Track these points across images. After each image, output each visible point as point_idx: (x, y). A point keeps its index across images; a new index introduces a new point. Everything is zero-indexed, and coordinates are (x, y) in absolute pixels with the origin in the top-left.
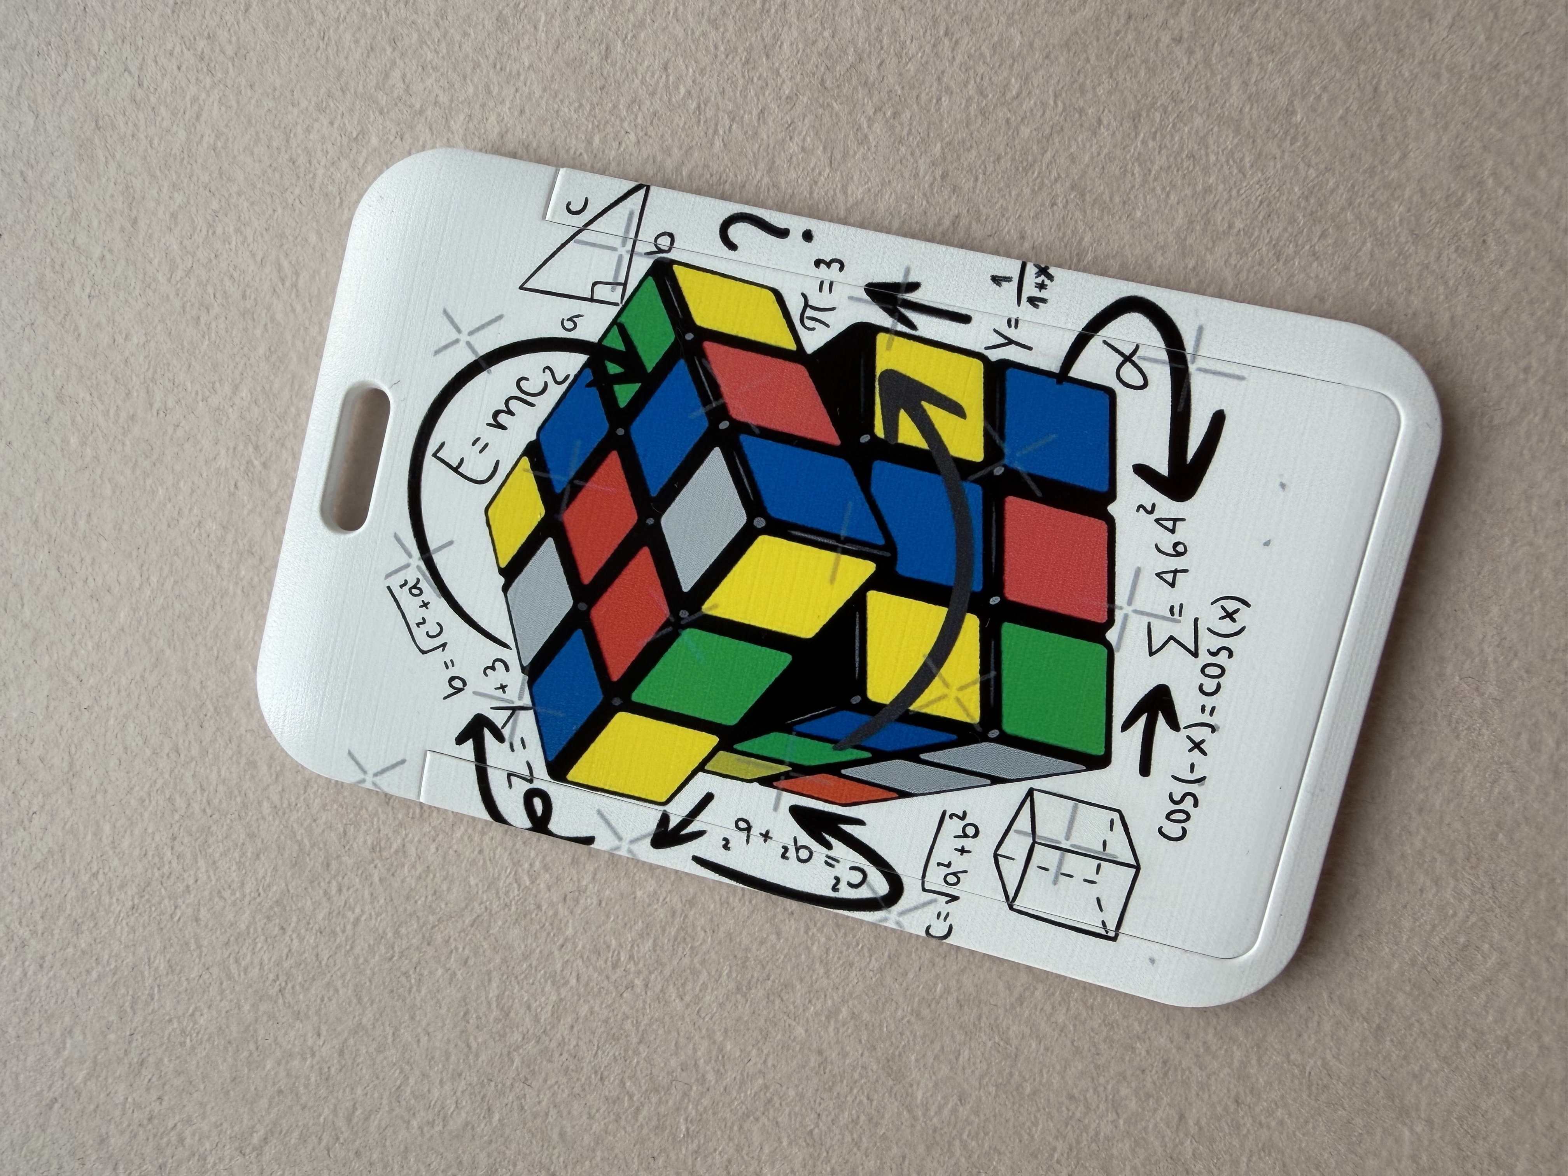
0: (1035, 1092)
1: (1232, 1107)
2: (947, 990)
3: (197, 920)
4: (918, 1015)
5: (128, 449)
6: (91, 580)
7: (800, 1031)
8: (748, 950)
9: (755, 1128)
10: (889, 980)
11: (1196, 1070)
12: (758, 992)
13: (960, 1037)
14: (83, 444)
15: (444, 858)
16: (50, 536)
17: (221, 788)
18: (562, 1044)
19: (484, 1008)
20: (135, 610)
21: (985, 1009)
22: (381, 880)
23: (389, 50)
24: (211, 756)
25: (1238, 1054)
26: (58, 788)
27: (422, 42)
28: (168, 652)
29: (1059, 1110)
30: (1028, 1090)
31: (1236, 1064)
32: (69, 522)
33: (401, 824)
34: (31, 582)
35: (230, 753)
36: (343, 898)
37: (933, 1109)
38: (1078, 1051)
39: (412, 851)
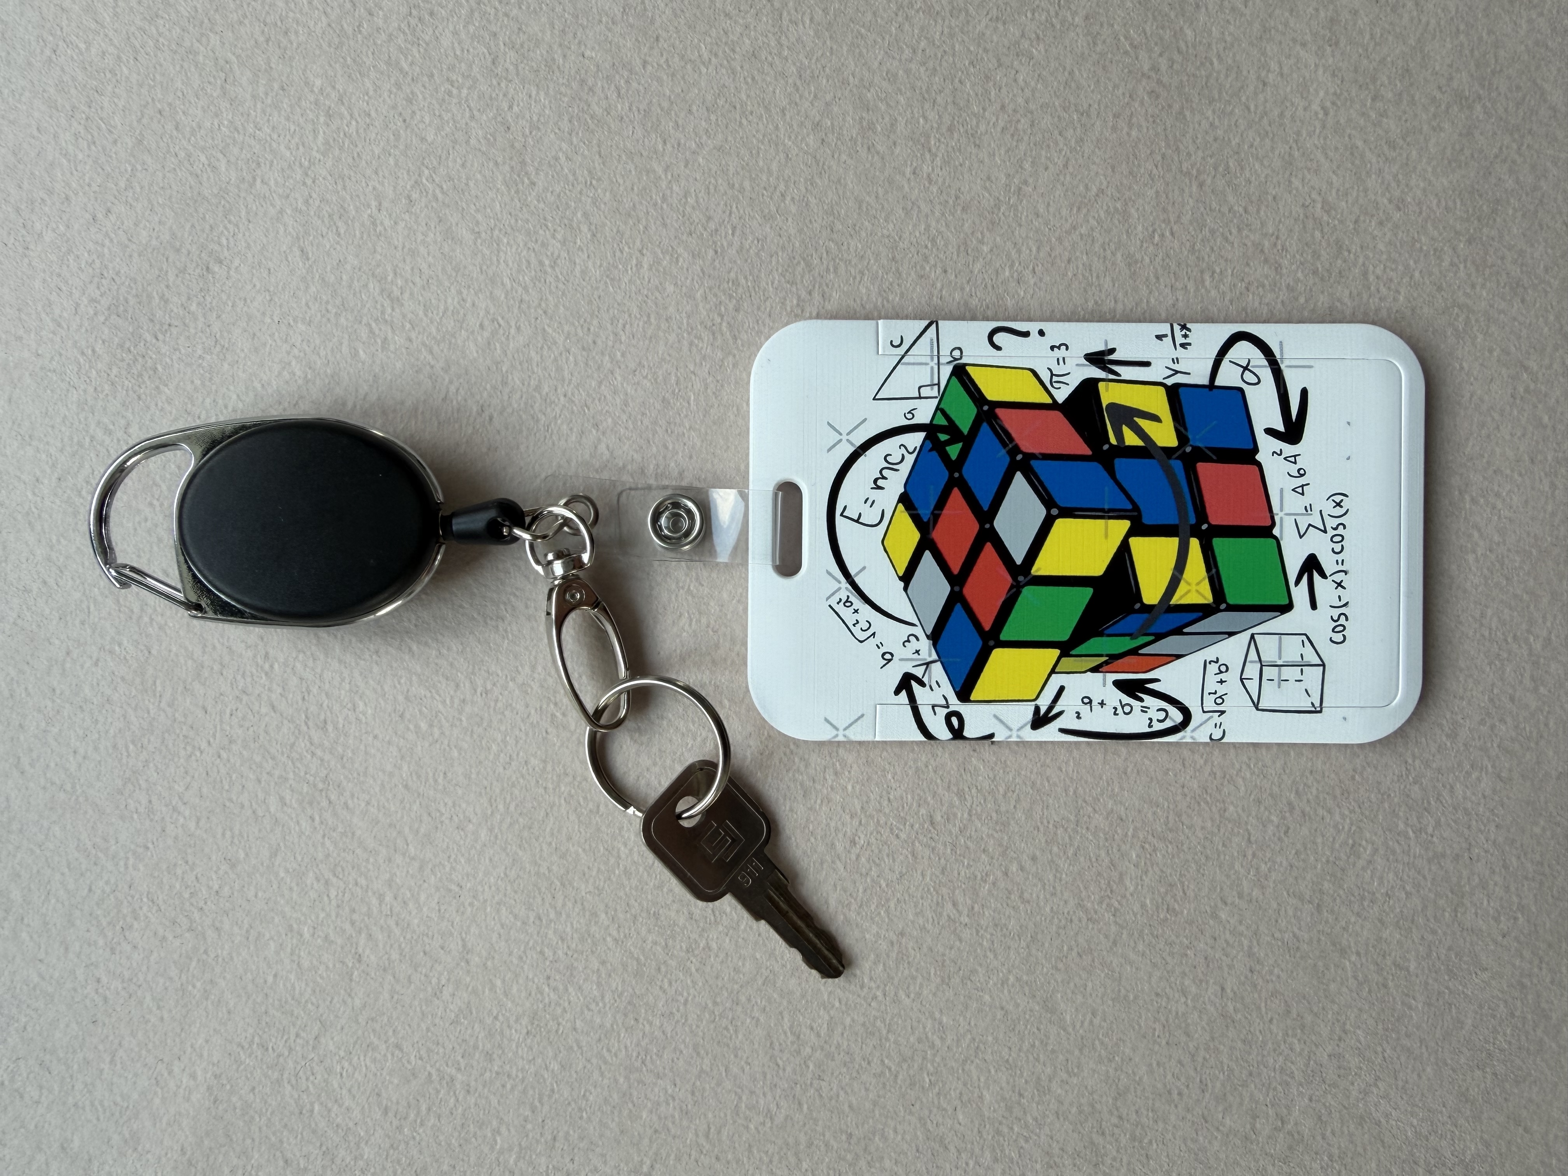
0: (1136, 997)
1: (1250, 975)
2: (1071, 949)
3: (575, 1029)
4: (1057, 969)
5: (465, 723)
6: (455, 817)
7: (987, 998)
8: (944, 955)
9: (972, 1068)
10: (1034, 951)
11: (1224, 958)
12: (956, 980)
13: (1084, 975)
14: (431, 726)
15: (736, 945)
16: (419, 794)
17: (575, 935)
18: (838, 1046)
19: (783, 1037)
20: (491, 830)
21: (1096, 954)
22: (697, 970)
23: (594, 432)
24: (564, 916)
25: (1246, 943)
26: (458, 964)
27: (615, 423)
28: (520, 853)
29: (1152, 1005)
30: (1131, 997)
31: (1246, 948)
32: (431, 780)
33: (703, 930)
34: (410, 828)
35: (577, 910)
36: (673, 988)
37: (1078, 1025)
38: (1155, 965)
39: (714, 946)
